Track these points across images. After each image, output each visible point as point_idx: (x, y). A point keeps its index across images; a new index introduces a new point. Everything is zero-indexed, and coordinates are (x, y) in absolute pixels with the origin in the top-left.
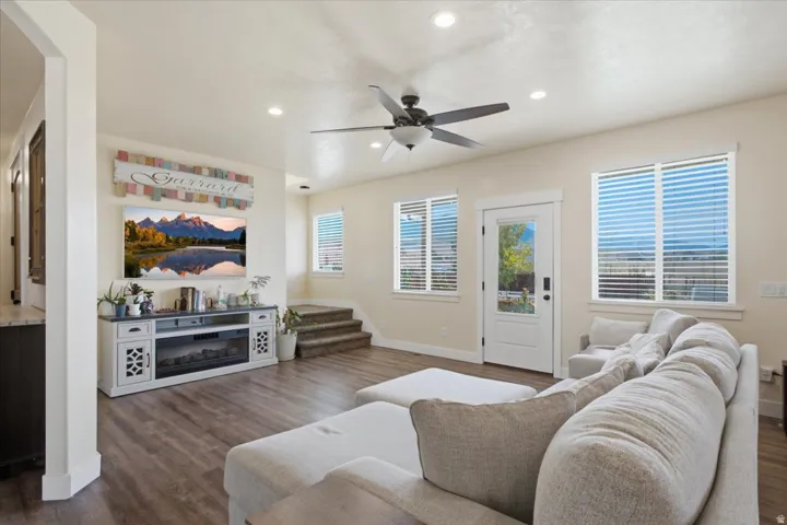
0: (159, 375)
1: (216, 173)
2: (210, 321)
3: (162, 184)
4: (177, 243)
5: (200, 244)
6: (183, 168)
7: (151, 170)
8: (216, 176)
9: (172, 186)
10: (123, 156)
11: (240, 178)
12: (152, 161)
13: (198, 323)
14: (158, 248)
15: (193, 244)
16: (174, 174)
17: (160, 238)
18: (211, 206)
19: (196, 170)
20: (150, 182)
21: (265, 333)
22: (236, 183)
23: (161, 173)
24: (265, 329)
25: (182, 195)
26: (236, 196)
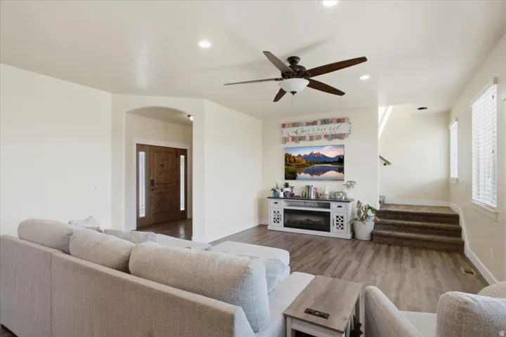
0: (285, 226)
1: (325, 122)
2: (321, 205)
3: (300, 134)
4: (311, 164)
5: (321, 163)
6: (308, 124)
7: (295, 129)
8: (325, 123)
9: (304, 134)
10: (284, 126)
11: (339, 121)
12: (294, 125)
13: (316, 205)
14: (304, 166)
15: (317, 163)
16: (306, 128)
17: (304, 162)
18: (324, 141)
19: (314, 123)
20: (295, 135)
21: (342, 217)
22: (338, 124)
23: (299, 129)
24: (342, 215)
25: (308, 138)
26: (338, 132)
